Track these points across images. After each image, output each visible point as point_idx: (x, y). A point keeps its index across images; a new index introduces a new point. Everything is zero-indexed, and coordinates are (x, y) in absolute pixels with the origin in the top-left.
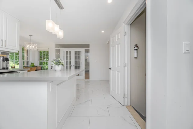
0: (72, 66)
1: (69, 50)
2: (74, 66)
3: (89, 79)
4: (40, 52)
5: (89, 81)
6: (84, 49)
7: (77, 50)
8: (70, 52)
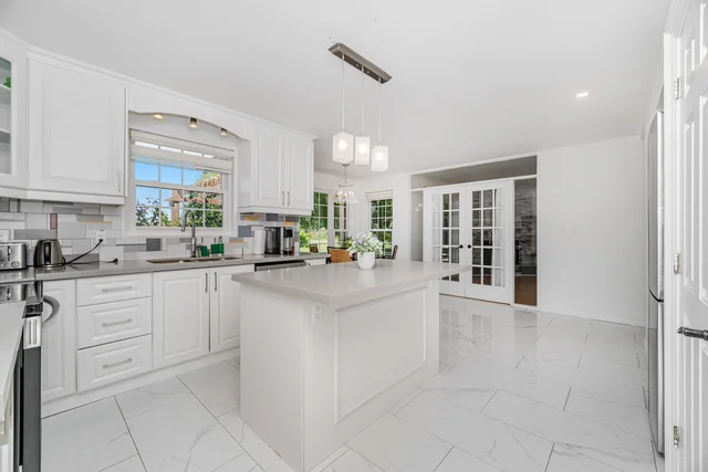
0: (461, 247)
1: (450, 189)
2: (469, 247)
3: (535, 304)
4: (374, 202)
5: (535, 315)
6: (512, 179)
7: (482, 186)
8: (456, 197)
